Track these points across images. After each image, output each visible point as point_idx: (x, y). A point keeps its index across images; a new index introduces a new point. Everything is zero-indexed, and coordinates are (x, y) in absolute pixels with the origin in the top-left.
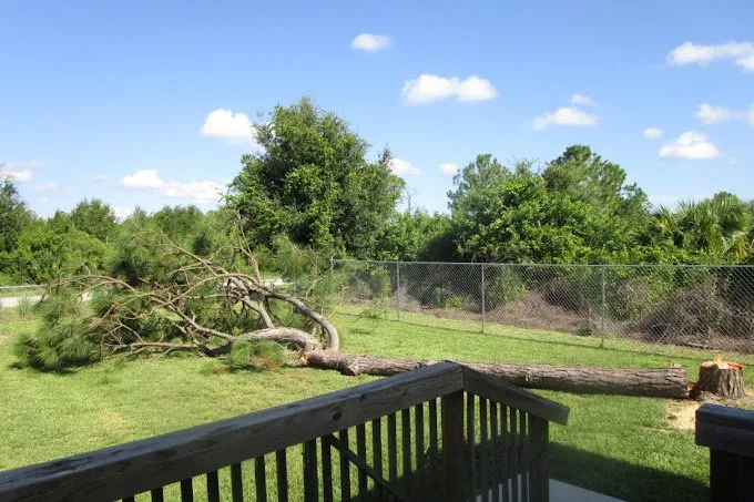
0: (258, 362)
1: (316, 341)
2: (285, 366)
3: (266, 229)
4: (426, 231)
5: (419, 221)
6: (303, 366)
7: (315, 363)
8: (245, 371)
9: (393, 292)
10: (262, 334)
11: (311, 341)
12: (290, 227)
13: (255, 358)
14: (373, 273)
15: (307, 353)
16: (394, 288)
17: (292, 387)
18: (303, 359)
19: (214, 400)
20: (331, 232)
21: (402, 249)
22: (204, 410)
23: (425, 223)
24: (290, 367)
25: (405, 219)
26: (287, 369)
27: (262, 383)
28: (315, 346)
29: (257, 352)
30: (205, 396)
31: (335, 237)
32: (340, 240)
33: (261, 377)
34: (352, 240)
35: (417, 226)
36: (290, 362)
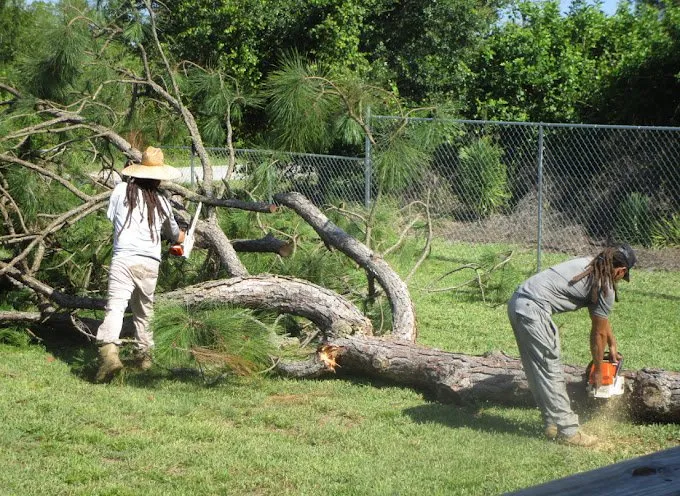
0: (211, 362)
1: (354, 313)
2: (280, 373)
3: (200, 36)
4: (596, 53)
5: (581, 25)
6: (324, 375)
7: (356, 369)
8: (179, 384)
9: (514, 201)
10: (219, 290)
11: (346, 313)
12: (260, 34)
13: (201, 352)
14: (463, 154)
15: (335, 343)
16: (518, 193)
17: (307, 427)
18: (324, 357)
19: (117, 451)
20: (362, 48)
21: (535, 94)
22: (96, 478)
23: (594, 32)
24: (292, 376)
25: (547, 20)
26: (286, 383)
27: (229, 416)
28: (354, 324)
29: (207, 337)
30: (92, 441)
31: (371, 59)
32: (382, 67)
33: (223, 400)
34: (414, 68)
35: (575, 38)
36: (292, 365)
